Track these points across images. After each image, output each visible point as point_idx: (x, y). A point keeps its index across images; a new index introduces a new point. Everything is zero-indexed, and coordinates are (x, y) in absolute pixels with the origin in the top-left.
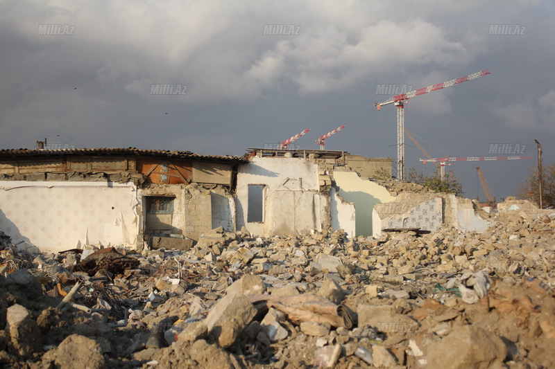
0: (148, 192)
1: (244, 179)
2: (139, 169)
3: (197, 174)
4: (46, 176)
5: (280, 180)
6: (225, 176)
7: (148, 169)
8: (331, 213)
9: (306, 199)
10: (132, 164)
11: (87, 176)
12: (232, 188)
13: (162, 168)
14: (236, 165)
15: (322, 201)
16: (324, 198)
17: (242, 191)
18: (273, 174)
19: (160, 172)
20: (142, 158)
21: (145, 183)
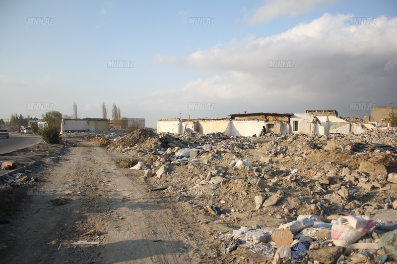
0: (267, 123)
1: (292, 120)
2: (266, 118)
3: (280, 119)
4: (245, 120)
5: (302, 119)
6: (287, 119)
7: (268, 117)
8: (316, 129)
9: (308, 125)
10: (264, 116)
11: (254, 119)
12: (289, 122)
13: (271, 117)
14: (290, 116)
15: (313, 125)
16: (313, 124)
17: (292, 123)
18: (300, 118)
19: (271, 118)
20: (266, 115)
21: (267, 121)
